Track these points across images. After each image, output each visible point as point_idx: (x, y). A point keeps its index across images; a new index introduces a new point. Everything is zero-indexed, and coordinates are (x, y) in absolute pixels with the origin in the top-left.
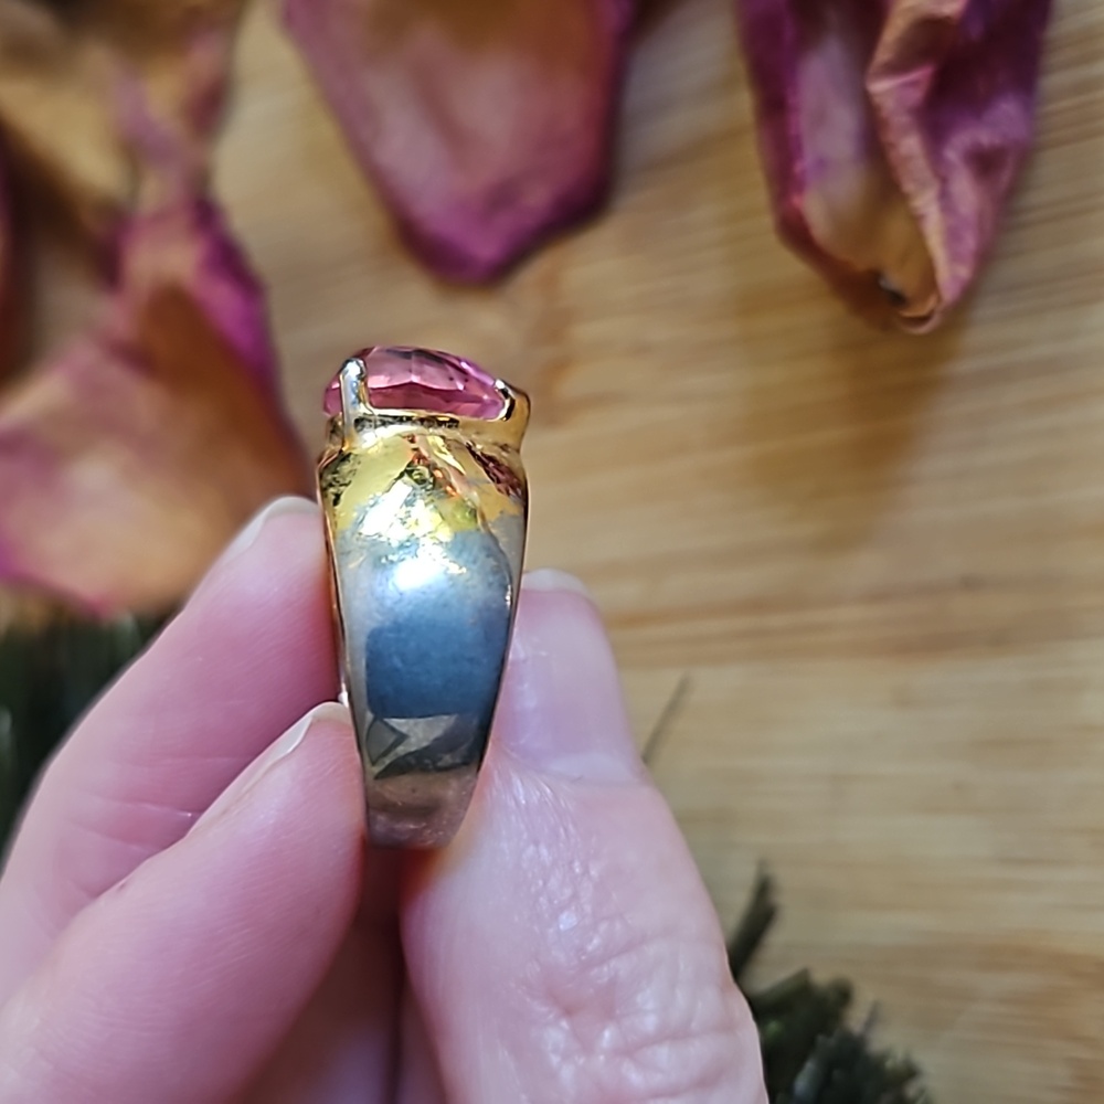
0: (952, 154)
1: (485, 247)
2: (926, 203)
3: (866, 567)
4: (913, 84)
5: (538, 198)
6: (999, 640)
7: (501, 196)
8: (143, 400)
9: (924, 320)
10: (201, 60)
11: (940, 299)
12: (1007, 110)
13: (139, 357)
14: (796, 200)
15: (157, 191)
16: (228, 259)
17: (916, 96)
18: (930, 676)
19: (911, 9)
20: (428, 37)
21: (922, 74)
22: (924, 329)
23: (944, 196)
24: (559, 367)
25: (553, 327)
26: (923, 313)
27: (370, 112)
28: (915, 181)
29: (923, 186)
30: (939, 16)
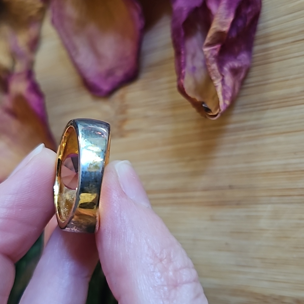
0: (226, 69)
1: (106, 87)
2: (218, 83)
3: (203, 181)
4: (215, 49)
5: (120, 74)
6: (238, 203)
7: (110, 73)
8: (14, 125)
9: (216, 116)
10: (32, 31)
11: (220, 110)
12: (243, 56)
13: (13, 113)
14: (182, 81)
15: (20, 67)
16: (34, 88)
17: (216, 52)
18: (220, 212)
19: (215, 28)
20: (92, 28)
21: (218, 46)
22: (215, 118)
23: (223, 81)
24: (124, 121)
25: (123, 110)
26: (215, 114)
27: (75, 48)
28: (215, 76)
29: (217, 78)
30: (222, 31)
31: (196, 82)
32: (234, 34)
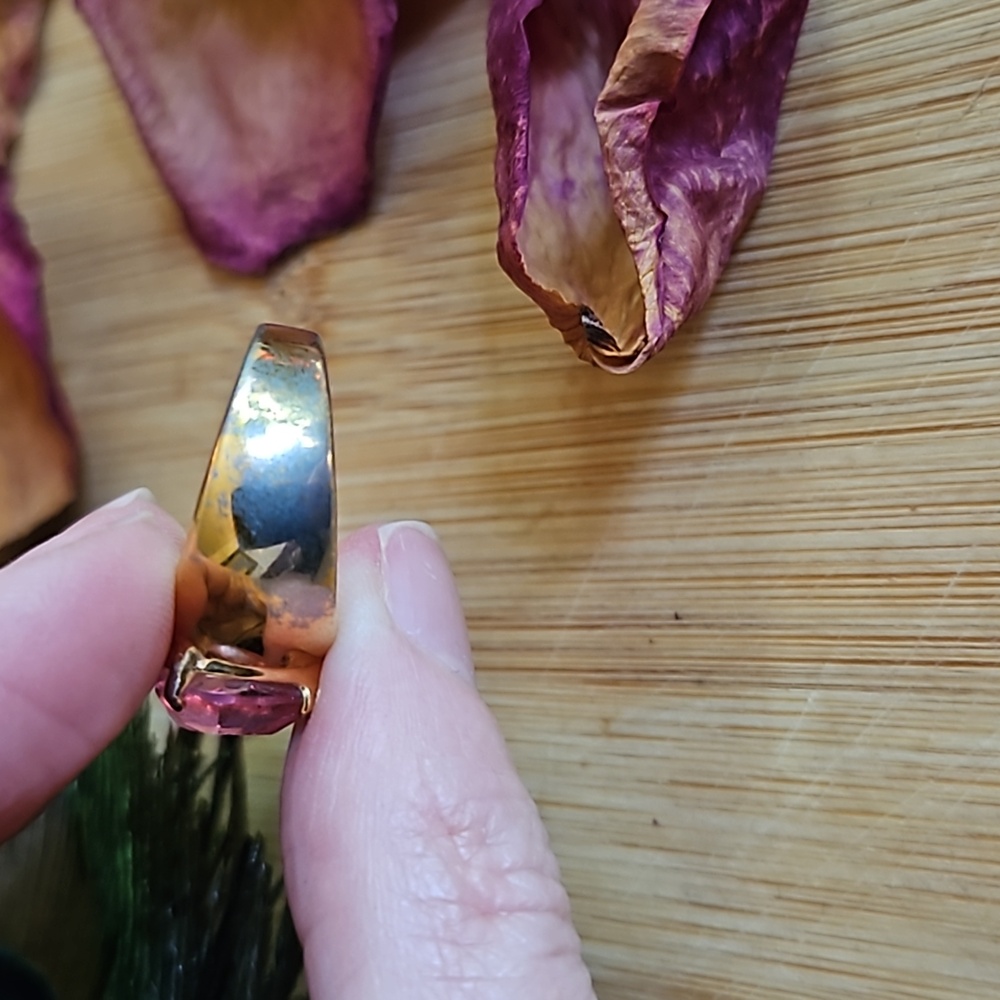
0: (674, 189)
1: (259, 243)
2: (642, 240)
3: (581, 594)
4: (641, 116)
5: (309, 195)
6: (701, 680)
7: (275, 191)
9: (629, 360)
11: (646, 340)
12: (744, 148)
14: (513, 227)
17: (639, 130)
18: (634, 708)
19: (640, 39)
20: (220, 29)
21: (649, 106)
22: (628, 370)
23: (663, 233)
26: (628, 353)
27: (155, 96)
28: (635, 214)
29: (643, 222)
30: (667, 50)
31: (569, 236)
32: (711, 67)
